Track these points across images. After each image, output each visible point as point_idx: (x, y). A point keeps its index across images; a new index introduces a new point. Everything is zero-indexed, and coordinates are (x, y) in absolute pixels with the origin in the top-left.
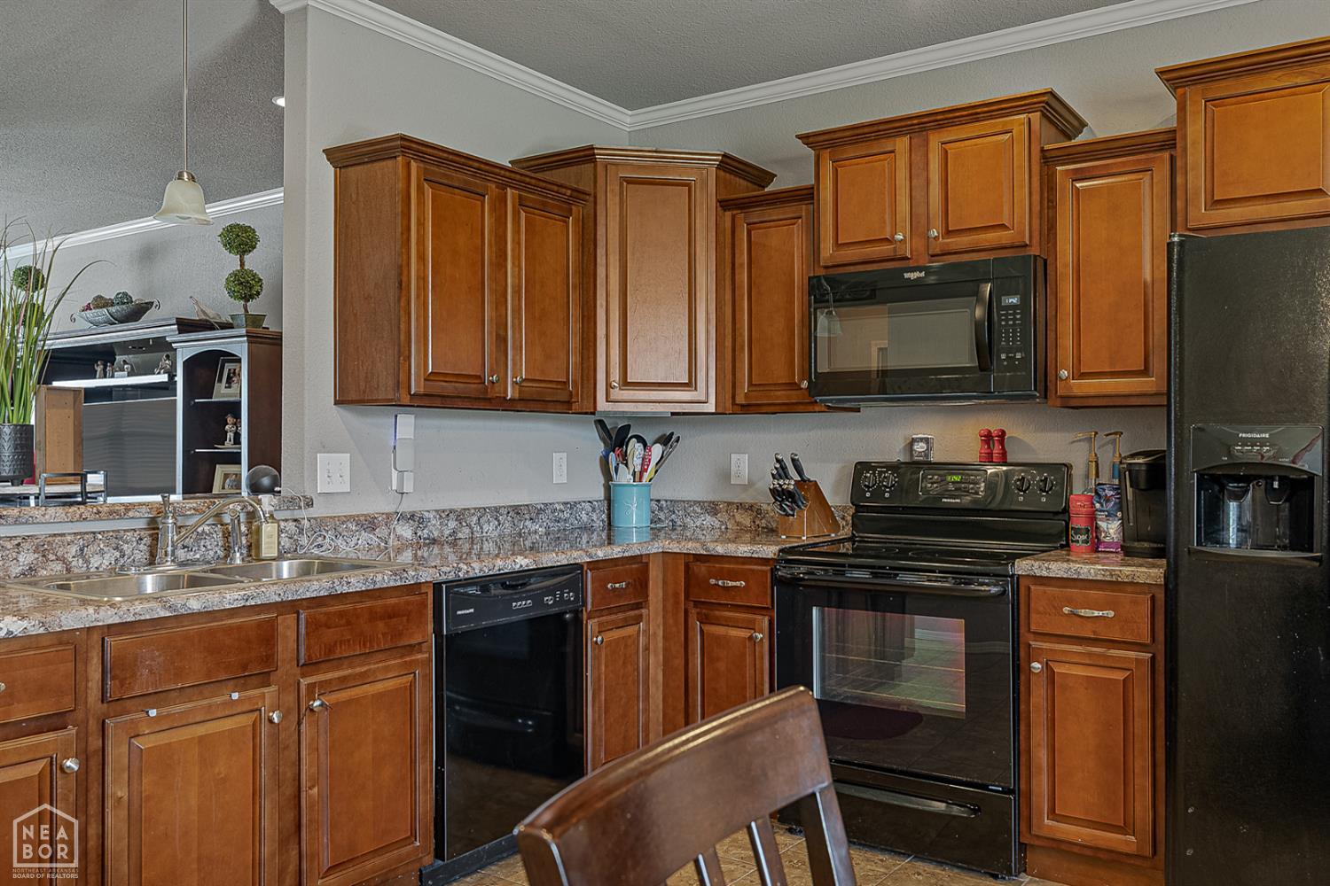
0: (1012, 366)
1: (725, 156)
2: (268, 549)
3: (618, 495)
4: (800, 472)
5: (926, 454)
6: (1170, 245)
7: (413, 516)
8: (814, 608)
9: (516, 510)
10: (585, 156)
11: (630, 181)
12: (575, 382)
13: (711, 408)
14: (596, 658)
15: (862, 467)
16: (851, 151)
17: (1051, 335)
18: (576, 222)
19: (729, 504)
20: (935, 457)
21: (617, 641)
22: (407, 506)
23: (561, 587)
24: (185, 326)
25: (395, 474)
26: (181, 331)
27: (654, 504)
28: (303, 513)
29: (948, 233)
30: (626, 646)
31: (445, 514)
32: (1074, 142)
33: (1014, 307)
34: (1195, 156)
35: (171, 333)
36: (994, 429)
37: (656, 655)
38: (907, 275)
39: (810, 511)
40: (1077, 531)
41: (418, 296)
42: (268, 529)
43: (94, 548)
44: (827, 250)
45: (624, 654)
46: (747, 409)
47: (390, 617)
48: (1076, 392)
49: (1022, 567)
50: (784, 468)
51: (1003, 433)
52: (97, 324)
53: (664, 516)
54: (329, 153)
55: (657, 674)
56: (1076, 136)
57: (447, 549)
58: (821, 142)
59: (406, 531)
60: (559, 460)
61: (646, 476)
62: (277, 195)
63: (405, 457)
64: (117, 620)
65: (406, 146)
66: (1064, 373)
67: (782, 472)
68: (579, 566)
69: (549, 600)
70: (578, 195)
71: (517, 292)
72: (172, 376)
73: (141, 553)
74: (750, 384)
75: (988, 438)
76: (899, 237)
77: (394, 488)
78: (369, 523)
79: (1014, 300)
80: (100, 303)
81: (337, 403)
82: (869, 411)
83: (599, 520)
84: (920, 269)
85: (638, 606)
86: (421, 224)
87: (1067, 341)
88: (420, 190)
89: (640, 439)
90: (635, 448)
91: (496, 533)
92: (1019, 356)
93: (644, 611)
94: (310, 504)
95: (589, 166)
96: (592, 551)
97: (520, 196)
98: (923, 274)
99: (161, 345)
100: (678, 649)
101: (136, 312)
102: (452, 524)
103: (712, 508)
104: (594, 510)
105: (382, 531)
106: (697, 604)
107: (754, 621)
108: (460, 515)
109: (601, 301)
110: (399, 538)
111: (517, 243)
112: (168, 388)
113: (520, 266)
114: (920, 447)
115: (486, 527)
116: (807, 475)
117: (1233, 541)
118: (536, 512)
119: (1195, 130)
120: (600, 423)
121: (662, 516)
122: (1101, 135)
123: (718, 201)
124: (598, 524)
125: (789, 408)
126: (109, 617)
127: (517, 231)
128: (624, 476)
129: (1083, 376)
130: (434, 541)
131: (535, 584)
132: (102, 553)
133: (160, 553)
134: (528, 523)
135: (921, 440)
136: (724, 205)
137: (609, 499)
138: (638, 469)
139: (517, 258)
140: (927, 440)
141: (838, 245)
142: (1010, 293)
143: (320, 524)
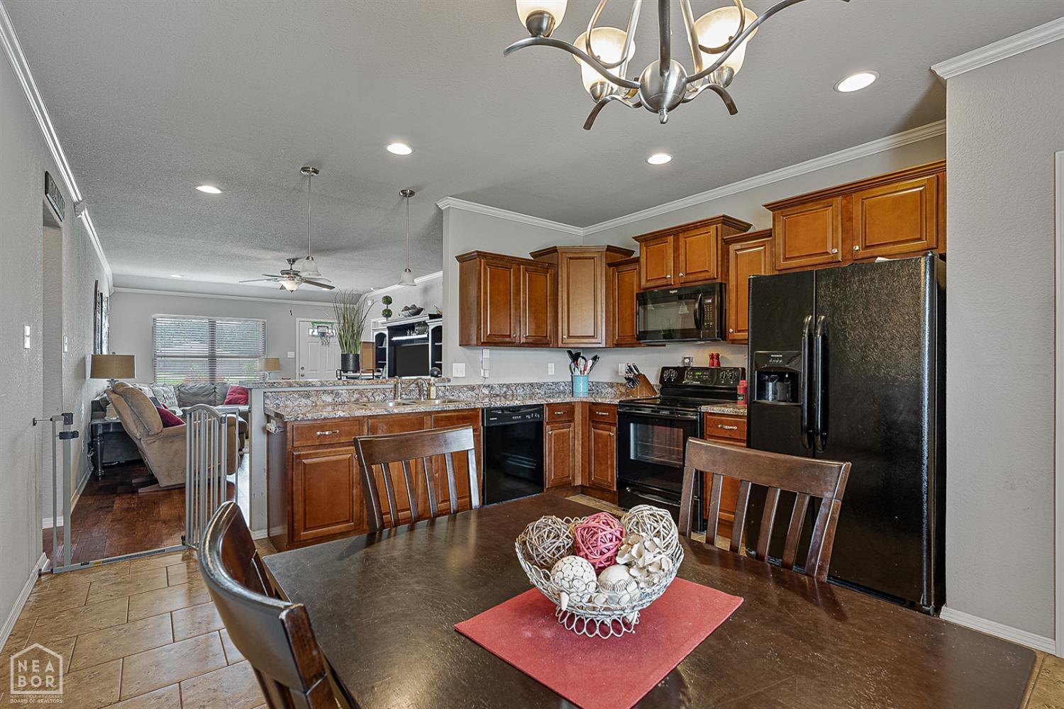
0: (708, 328)
1: (608, 246)
2: (433, 395)
3: (576, 379)
4: (638, 371)
5: (689, 364)
6: (749, 279)
7: (489, 386)
8: (632, 425)
9: (532, 385)
10: (554, 250)
11: (570, 258)
12: (550, 336)
13: (603, 345)
14: (550, 440)
15: (664, 369)
16: (651, 243)
17: (727, 314)
18: (551, 275)
19: (617, 383)
20: (694, 365)
21: (560, 434)
22: (487, 383)
23: (534, 412)
24: (432, 317)
25: (482, 371)
26: (430, 319)
27: (591, 384)
28: (446, 384)
29: (687, 274)
30: (564, 436)
31: (501, 386)
32: (747, 233)
33: (709, 304)
34: (779, 240)
35: (427, 319)
36: (715, 353)
37: (578, 441)
38: (671, 292)
39: (641, 386)
40: (740, 396)
41: (484, 307)
42: (433, 389)
43: (376, 393)
44: (643, 283)
45: (562, 440)
46: (618, 345)
47: (465, 419)
48: (736, 338)
49: (704, 408)
50: (631, 369)
51: (718, 355)
52: (406, 316)
53: (594, 388)
54: (457, 258)
55: (578, 448)
56: (747, 230)
57: (502, 398)
58: (643, 239)
59: (486, 391)
60: (551, 366)
61: (586, 372)
62: (440, 274)
63: (486, 365)
64: (371, 414)
65: (480, 254)
66: (731, 330)
67: (630, 370)
68: (542, 405)
69: (528, 417)
70: (551, 265)
71: (525, 303)
72: (428, 335)
73: (391, 396)
74: (618, 336)
75: (712, 357)
76: (669, 276)
77: (482, 375)
78: (472, 388)
79: (710, 301)
80: (406, 309)
81: (460, 345)
82: (669, 346)
83: (568, 389)
84: (675, 289)
85: (570, 421)
86: (485, 282)
87: (733, 317)
88: (485, 269)
89: (583, 358)
90: (581, 361)
91: (522, 393)
92: (711, 324)
93: (572, 424)
94: (449, 381)
95: (556, 253)
96: (548, 399)
97: (526, 268)
98: (676, 291)
99: (425, 324)
100: (586, 439)
101: (418, 312)
102: (505, 389)
103: (611, 385)
104: (566, 385)
105: (476, 391)
106: (593, 421)
107: (610, 429)
108: (508, 386)
109: (560, 305)
110: (483, 394)
111: (525, 285)
112: (427, 339)
113: (526, 294)
114: (687, 361)
115: (519, 391)
116: (641, 372)
117: (770, 398)
118: (540, 386)
119: (779, 229)
120: (570, 352)
121: (593, 388)
122: (758, 229)
123: (606, 264)
124: (568, 391)
125: (632, 345)
126: (369, 413)
127: (525, 281)
128: (577, 373)
129: (739, 331)
130: (497, 395)
131: (522, 411)
132: (379, 395)
133: (397, 396)
134: (537, 390)
135: (687, 358)
136: (610, 265)
137: (572, 382)
138: (582, 370)
139: (525, 291)
140: (689, 358)
141: (647, 281)
142: (709, 299)
143: (454, 388)
